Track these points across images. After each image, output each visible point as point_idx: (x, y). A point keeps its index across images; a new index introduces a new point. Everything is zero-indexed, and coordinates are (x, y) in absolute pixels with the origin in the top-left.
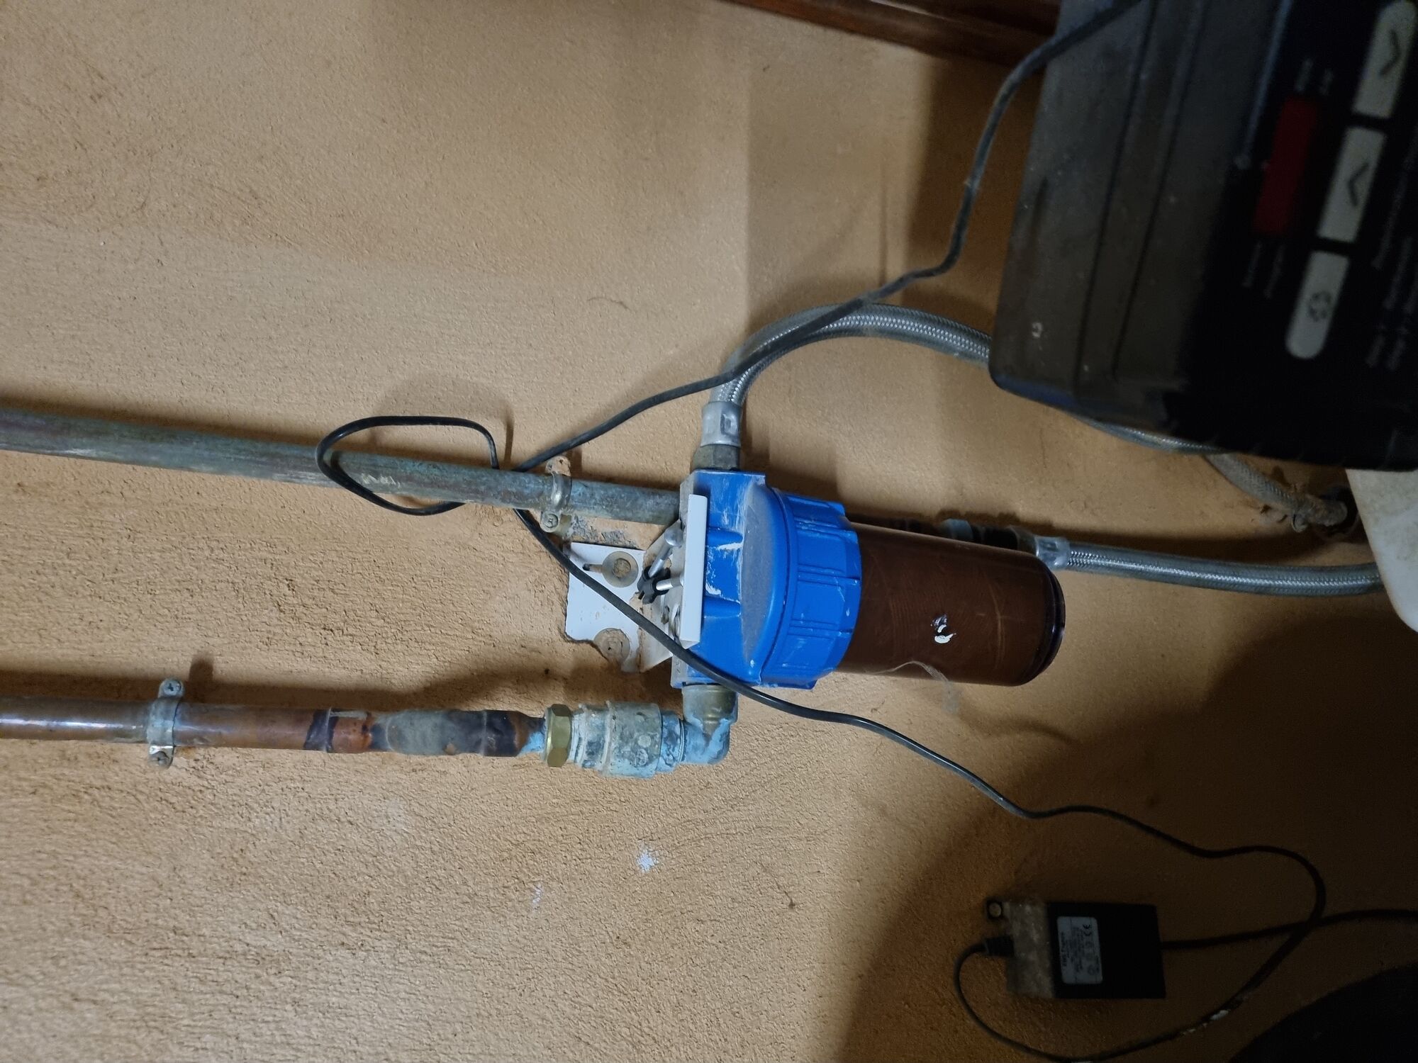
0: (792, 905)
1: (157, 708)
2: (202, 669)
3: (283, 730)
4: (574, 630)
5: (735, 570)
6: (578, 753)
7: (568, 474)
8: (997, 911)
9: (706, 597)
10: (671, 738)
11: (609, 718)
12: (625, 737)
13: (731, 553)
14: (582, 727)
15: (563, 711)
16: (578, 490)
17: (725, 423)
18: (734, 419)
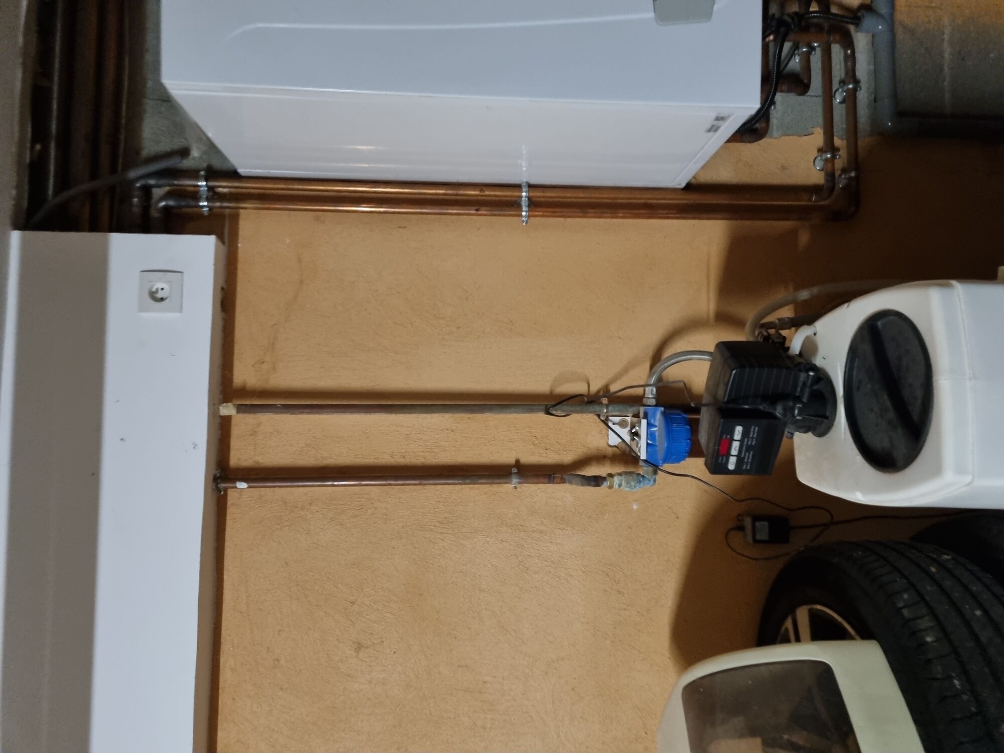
0: (677, 517)
1: (514, 476)
2: (517, 461)
3: (542, 480)
4: (611, 443)
5: (655, 436)
6: (616, 486)
7: (607, 403)
8: (740, 518)
9: (648, 444)
10: (640, 482)
11: (623, 478)
12: (628, 483)
13: (654, 431)
14: (616, 480)
15: (611, 475)
16: (610, 408)
17: (652, 391)
18: (655, 389)
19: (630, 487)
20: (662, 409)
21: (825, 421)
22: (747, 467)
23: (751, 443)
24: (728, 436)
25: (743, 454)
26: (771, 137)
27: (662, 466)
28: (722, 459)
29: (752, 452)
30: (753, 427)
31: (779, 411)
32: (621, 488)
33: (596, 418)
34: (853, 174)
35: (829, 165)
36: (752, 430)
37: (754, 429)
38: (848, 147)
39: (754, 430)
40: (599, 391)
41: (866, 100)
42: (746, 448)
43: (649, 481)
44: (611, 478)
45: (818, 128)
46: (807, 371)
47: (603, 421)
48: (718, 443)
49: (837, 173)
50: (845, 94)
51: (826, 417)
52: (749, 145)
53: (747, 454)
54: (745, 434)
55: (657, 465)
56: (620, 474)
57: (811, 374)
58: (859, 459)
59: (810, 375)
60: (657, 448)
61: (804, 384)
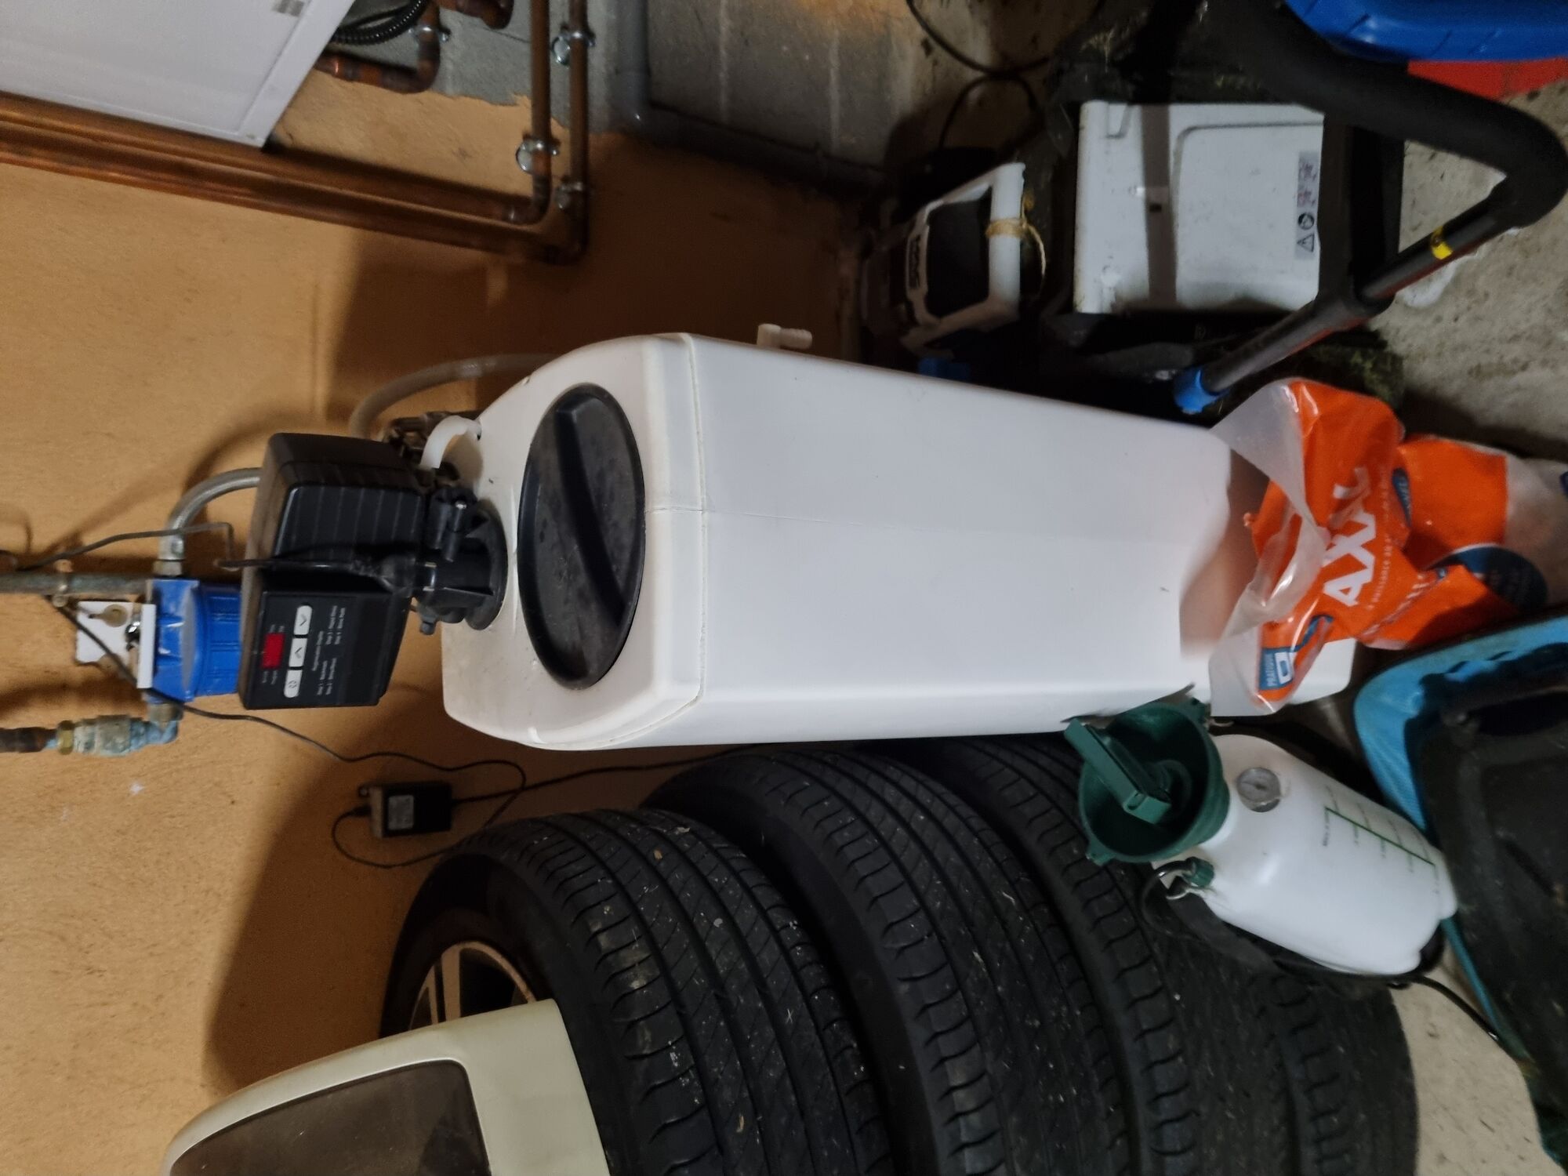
0: (233, 802)
4: (81, 659)
5: (173, 639)
6: (80, 748)
7: (70, 570)
8: (363, 792)
9: (157, 655)
10: (137, 736)
11: (97, 729)
12: (107, 739)
13: (176, 628)
14: (80, 735)
15: (68, 726)
16: (77, 582)
17: (174, 545)
18: (180, 543)
19: (114, 747)
20: (195, 584)
21: (488, 597)
22: (325, 691)
23: (333, 640)
24: (282, 628)
25: (316, 664)
26: (442, 92)
27: (190, 700)
28: (270, 678)
29: (334, 661)
30: (335, 608)
31: (387, 576)
32: (93, 752)
33: (43, 602)
34: (578, 187)
35: (541, 165)
36: (333, 614)
37: (338, 613)
38: (573, 142)
39: (338, 615)
40: (54, 547)
41: (603, 70)
42: (321, 652)
43: (162, 732)
44: (68, 733)
45: (525, 97)
46: (453, 502)
47: (60, 610)
48: (257, 643)
49: (556, 183)
50: (569, 48)
51: (488, 591)
52: (399, 96)
53: (325, 664)
54: (318, 623)
55: (179, 697)
56: (90, 723)
57: (460, 506)
58: (535, 665)
59: (457, 509)
60: (181, 664)
61: (449, 526)
